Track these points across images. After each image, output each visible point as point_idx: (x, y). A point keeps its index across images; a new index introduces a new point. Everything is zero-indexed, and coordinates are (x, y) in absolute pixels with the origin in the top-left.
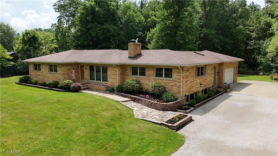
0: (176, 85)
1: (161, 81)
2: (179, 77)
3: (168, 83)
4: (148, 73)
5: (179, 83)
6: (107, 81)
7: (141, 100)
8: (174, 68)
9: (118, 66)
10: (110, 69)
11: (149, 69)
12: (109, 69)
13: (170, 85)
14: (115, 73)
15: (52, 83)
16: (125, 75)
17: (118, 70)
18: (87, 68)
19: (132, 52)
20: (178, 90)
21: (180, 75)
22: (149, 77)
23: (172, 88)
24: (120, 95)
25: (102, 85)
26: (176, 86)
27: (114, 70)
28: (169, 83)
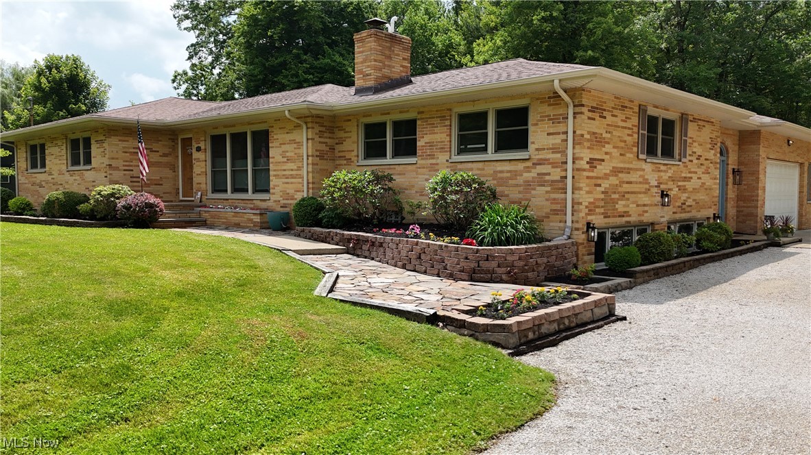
0: (547, 178)
1: (479, 169)
2: (557, 140)
3: (509, 175)
4: (427, 138)
5: (559, 170)
6: (267, 191)
7: (381, 245)
8: (538, 99)
9: (309, 120)
10: (279, 136)
11: (430, 121)
12: (275, 137)
13: (520, 180)
14: (297, 151)
15: (58, 199)
16: (337, 162)
17: (308, 139)
18: (202, 145)
19: (368, 66)
20: (554, 199)
21: (564, 130)
22: (432, 156)
23: (528, 196)
24: (305, 238)
25: (252, 206)
26: (548, 181)
27: (294, 141)
28: (515, 174)
